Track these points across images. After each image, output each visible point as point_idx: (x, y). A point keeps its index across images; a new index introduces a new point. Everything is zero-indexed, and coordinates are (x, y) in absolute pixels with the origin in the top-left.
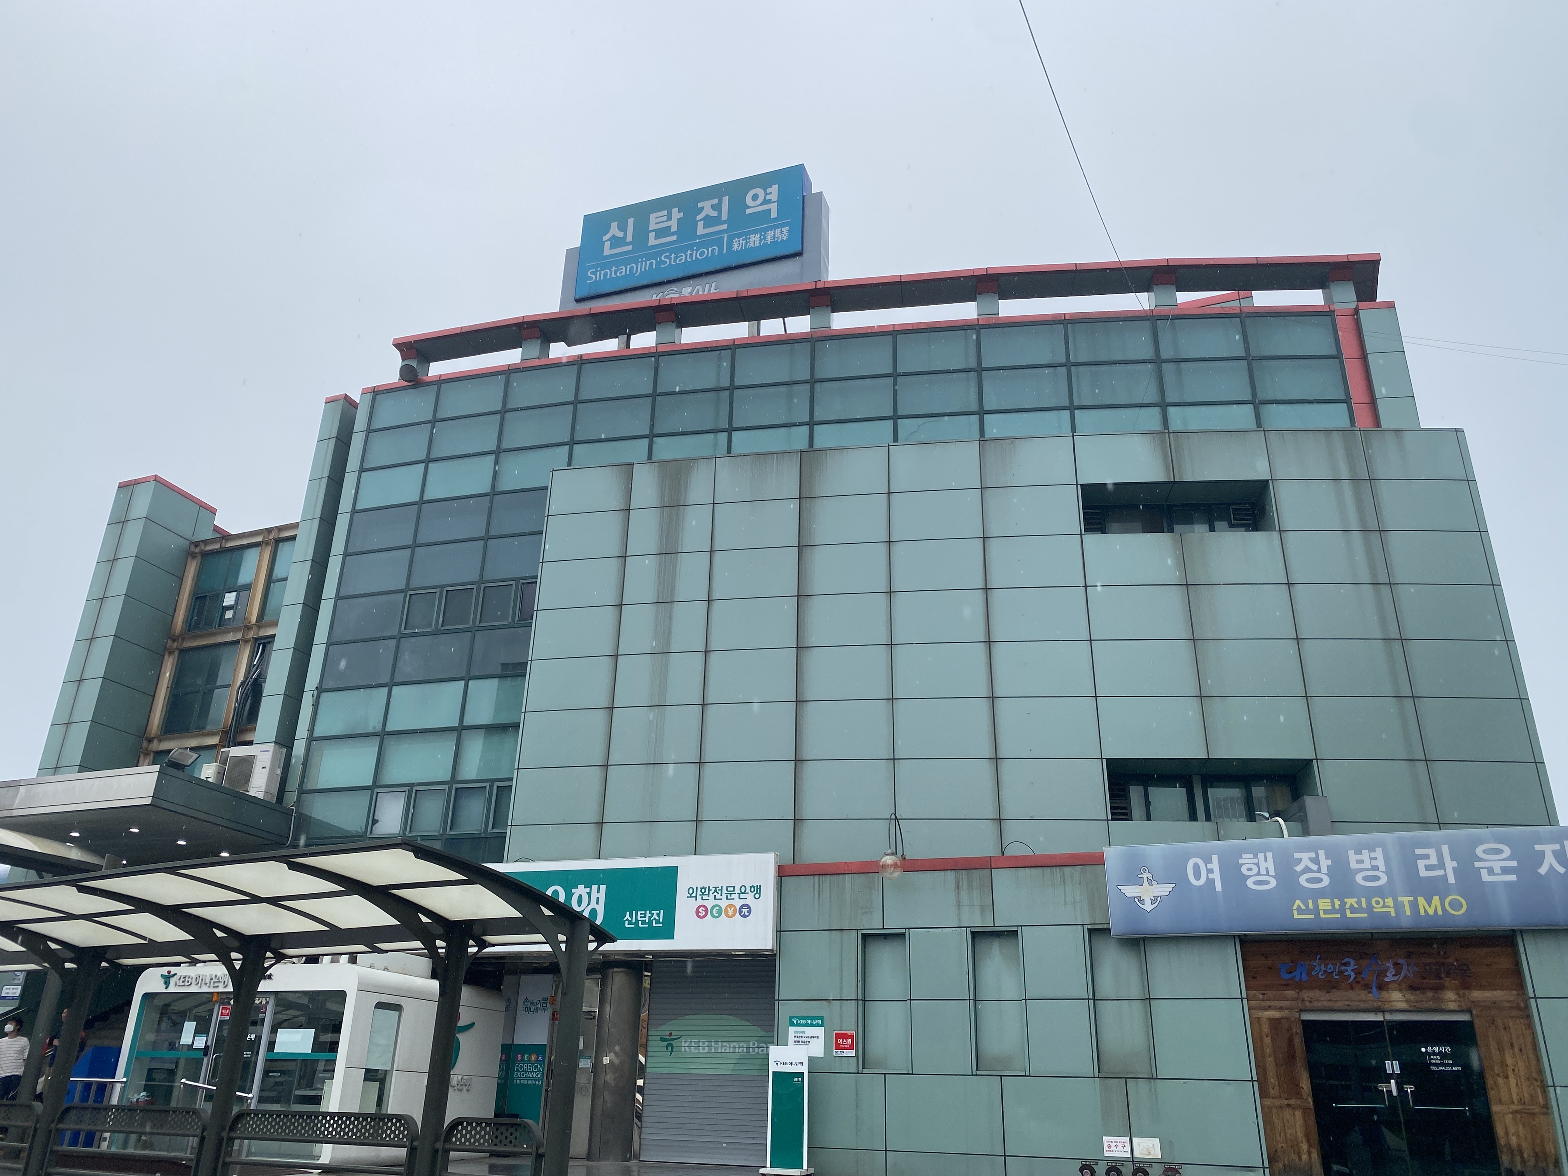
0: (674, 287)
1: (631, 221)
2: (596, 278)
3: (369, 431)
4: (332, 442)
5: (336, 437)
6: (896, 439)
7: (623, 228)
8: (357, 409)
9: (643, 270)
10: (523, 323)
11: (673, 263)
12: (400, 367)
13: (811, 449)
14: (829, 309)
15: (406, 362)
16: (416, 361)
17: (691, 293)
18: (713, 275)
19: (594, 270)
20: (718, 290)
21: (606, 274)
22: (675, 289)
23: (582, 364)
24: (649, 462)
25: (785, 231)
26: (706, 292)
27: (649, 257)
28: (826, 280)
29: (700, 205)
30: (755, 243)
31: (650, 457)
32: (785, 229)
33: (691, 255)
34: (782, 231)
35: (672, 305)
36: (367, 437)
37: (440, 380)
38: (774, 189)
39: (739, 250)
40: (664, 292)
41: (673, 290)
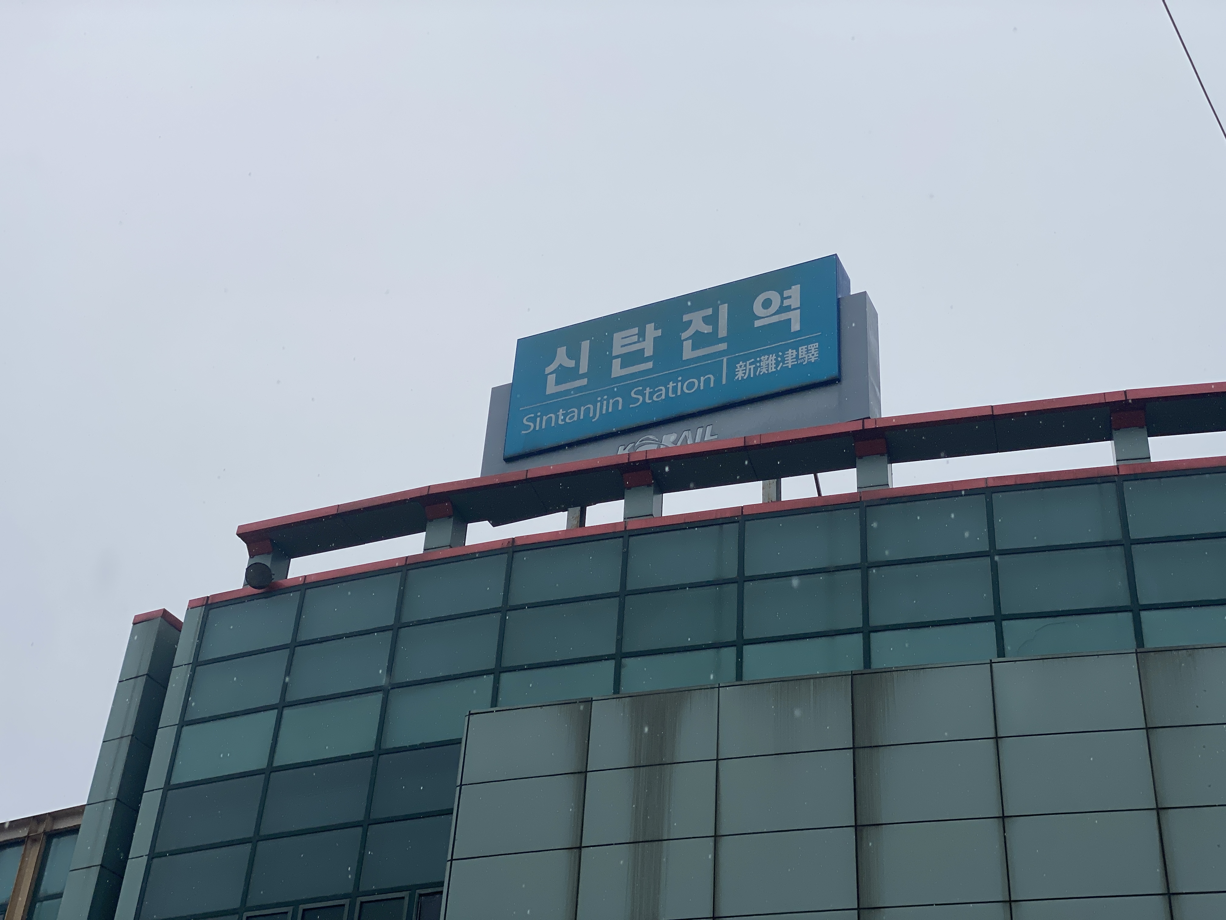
0: (651, 436)
1: (585, 345)
2: (535, 426)
3: (196, 663)
4: (141, 681)
5: (147, 674)
6: (1001, 653)
7: (574, 354)
8: (180, 631)
9: (604, 412)
10: (429, 496)
11: (647, 401)
12: (246, 567)
13: (869, 671)
14: (885, 458)
15: (257, 559)
16: (270, 557)
17: (675, 442)
18: (707, 416)
19: (533, 415)
20: (716, 437)
21: (549, 420)
22: (651, 437)
23: (514, 552)
24: (615, 696)
25: (813, 348)
26: (698, 440)
27: (612, 395)
28: (878, 417)
29: (686, 318)
30: (768, 367)
31: (617, 688)
32: (814, 347)
33: (675, 389)
34: (809, 348)
35: (647, 461)
36: (193, 671)
37: (304, 584)
38: (795, 292)
39: (745, 378)
40: (635, 443)
41: (648, 439)
